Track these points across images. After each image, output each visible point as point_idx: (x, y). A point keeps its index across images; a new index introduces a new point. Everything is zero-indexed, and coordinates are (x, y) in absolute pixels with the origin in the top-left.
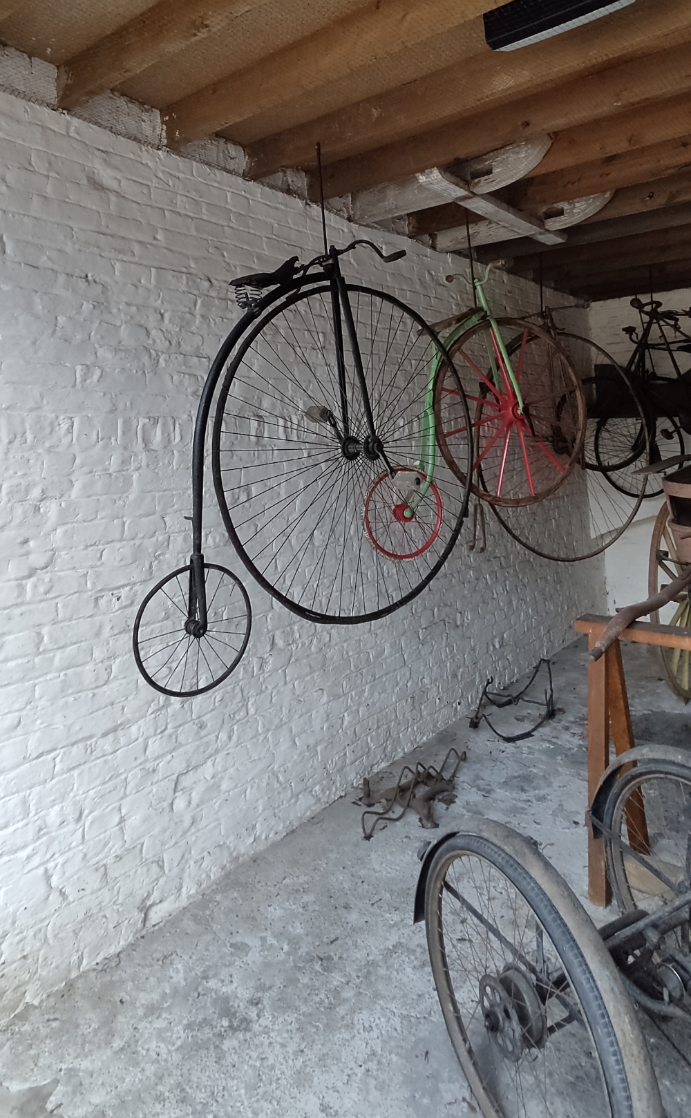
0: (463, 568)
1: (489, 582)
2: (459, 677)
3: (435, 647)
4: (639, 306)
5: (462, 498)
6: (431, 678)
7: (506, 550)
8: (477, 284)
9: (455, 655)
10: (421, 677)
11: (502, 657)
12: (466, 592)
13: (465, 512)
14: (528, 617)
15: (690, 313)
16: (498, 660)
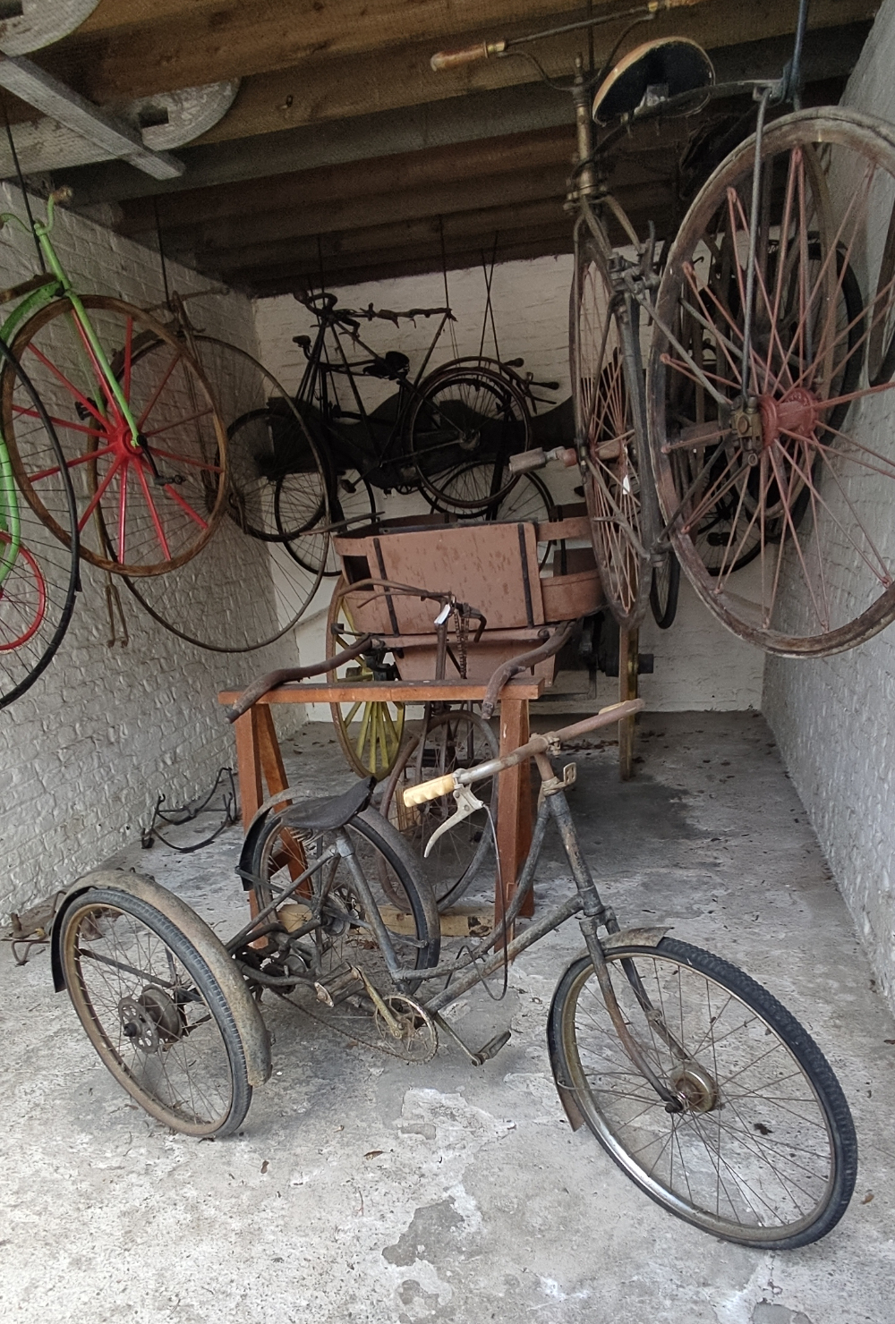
0: (108, 673)
1: (148, 689)
2: (123, 800)
3: (85, 769)
4: (307, 301)
5: (69, 565)
6: (84, 803)
7: (168, 652)
8: (40, 232)
9: (113, 777)
10: (70, 804)
11: (177, 774)
12: (117, 703)
13: (76, 585)
14: (205, 728)
15: (370, 314)
16: (172, 778)
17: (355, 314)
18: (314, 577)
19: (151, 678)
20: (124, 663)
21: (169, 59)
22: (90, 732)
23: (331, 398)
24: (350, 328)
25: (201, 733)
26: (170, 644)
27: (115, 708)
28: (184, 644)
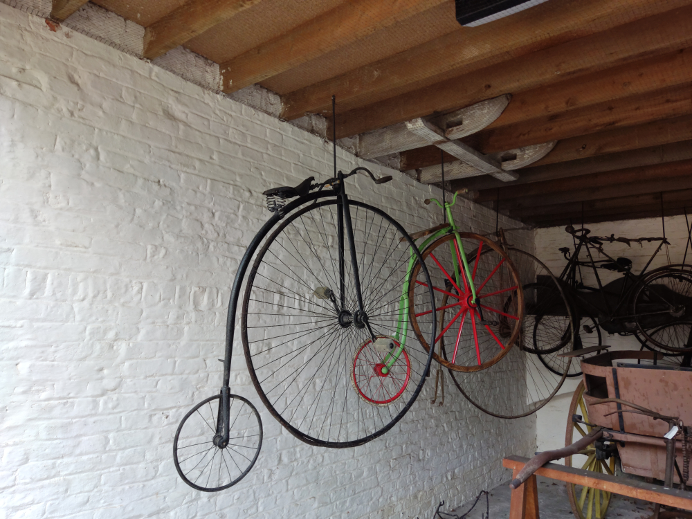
0: (427, 417)
1: (446, 429)
2: (419, 499)
3: (402, 474)
4: (573, 232)
5: (425, 362)
6: (397, 497)
7: (460, 407)
8: (447, 206)
9: (416, 482)
10: (389, 496)
11: (453, 487)
12: (428, 435)
13: (427, 373)
14: (474, 459)
15: (611, 239)
16: (449, 489)
17: (602, 239)
18: (559, 378)
19: (449, 423)
20: (436, 412)
21: (524, 135)
22: (409, 451)
23: (577, 277)
24: (598, 246)
25: (471, 462)
26: (463, 403)
27: (426, 438)
28: (470, 405)
